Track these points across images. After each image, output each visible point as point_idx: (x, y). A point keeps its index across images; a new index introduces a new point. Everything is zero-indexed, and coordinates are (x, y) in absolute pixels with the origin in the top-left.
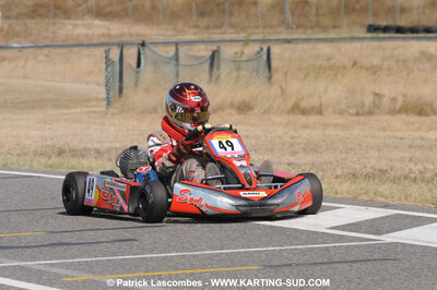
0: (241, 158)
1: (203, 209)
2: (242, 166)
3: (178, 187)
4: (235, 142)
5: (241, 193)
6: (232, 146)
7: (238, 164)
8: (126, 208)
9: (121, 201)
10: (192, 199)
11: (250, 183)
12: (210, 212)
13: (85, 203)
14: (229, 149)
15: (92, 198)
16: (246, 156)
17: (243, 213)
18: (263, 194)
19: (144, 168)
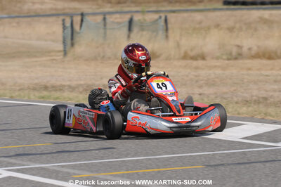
0: (172, 95)
1: (148, 130)
2: (173, 100)
3: (131, 115)
4: (168, 83)
5: (174, 119)
6: (166, 86)
7: (170, 99)
8: (94, 129)
9: (91, 124)
10: (140, 123)
11: (179, 112)
12: (152, 132)
13: (66, 126)
14: (164, 88)
15: (70, 122)
16: (176, 93)
17: (175, 132)
18: (188, 119)
19: (105, 102)
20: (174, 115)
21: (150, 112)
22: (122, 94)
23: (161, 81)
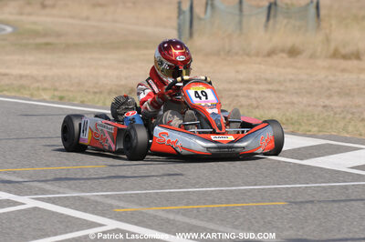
0: (213, 106)
1: (179, 150)
2: (213, 114)
3: (158, 130)
4: (209, 92)
5: (212, 137)
6: (206, 96)
7: (210, 111)
8: (113, 147)
9: (110, 140)
10: (169, 141)
11: (220, 128)
12: (184, 152)
13: (81, 142)
14: (203, 98)
15: (86, 137)
16: (217, 105)
17: (213, 154)
18: (231, 138)
19: (131, 113)
20: (214, 133)
21: (184, 128)
22: (151, 104)
23: (200, 88)
